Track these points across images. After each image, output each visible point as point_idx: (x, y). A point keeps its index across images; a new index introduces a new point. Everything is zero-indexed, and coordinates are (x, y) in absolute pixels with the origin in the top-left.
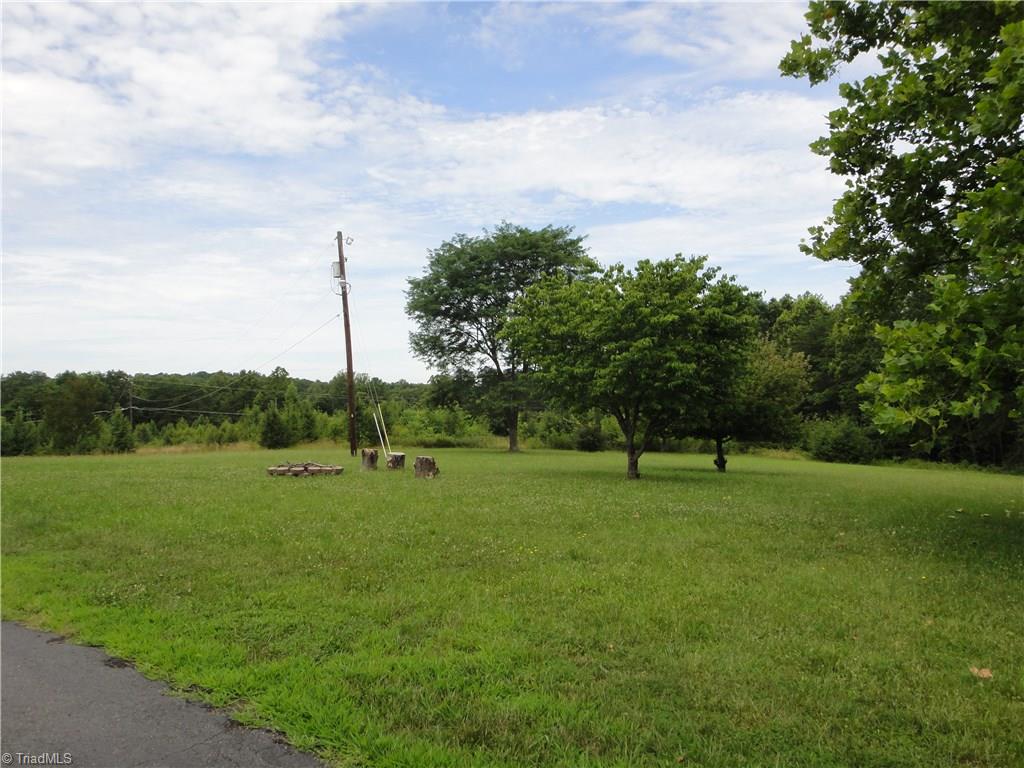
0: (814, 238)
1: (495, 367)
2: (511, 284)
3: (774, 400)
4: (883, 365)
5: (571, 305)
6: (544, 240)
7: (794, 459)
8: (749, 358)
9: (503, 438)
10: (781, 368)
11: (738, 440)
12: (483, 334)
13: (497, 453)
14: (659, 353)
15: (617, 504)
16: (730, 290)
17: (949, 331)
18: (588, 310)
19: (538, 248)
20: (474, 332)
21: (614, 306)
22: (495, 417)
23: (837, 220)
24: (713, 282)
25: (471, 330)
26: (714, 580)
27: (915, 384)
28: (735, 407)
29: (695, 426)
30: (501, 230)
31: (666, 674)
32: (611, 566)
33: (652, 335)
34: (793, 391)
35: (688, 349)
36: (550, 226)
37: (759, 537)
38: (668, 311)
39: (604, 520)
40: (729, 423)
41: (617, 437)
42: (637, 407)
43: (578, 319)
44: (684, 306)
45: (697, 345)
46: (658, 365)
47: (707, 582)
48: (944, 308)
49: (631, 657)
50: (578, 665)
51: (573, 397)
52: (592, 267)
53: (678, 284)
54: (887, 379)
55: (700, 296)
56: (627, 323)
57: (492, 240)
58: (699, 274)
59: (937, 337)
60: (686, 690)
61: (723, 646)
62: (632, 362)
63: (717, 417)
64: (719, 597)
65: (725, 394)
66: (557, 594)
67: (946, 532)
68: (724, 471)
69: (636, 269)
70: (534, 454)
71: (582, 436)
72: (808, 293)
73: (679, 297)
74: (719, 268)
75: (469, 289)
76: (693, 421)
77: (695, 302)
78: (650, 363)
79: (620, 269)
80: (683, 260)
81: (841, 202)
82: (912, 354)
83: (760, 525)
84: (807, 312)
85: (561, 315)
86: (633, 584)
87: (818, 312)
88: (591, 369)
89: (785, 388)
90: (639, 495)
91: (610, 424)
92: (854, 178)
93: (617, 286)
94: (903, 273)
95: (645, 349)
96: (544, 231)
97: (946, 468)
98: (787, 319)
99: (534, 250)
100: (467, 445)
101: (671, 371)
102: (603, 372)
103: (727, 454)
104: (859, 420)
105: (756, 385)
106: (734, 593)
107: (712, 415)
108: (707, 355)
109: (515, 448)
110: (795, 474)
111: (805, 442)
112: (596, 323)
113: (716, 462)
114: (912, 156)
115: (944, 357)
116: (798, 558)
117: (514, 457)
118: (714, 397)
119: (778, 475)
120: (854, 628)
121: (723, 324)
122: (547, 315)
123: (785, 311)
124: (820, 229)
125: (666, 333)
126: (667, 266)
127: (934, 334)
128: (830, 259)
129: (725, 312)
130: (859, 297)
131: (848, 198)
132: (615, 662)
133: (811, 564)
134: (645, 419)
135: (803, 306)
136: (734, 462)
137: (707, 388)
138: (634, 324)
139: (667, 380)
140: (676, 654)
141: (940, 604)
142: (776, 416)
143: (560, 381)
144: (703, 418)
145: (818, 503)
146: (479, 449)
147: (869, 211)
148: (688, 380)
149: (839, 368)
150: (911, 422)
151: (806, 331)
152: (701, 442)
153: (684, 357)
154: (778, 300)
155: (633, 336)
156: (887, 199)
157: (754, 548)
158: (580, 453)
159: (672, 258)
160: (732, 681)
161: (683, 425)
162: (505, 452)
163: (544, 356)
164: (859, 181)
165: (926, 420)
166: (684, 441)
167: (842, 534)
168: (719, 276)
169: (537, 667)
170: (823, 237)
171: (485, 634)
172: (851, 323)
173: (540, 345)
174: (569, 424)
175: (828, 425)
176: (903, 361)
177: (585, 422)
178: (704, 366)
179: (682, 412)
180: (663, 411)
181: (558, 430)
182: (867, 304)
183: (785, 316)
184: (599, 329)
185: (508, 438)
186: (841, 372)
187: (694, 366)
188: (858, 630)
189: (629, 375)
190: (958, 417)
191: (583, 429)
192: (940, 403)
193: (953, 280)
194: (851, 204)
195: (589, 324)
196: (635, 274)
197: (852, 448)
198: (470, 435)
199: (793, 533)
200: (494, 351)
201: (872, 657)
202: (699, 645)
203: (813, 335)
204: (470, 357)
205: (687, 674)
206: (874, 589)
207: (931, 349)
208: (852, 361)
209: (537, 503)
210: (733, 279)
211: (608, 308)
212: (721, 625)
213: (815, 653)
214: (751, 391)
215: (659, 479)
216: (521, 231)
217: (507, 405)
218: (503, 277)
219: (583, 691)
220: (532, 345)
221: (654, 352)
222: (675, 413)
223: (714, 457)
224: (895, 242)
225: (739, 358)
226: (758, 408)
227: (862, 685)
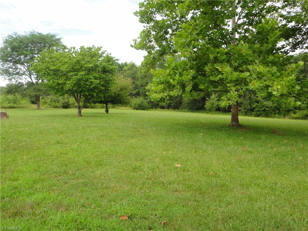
0: (134, 43)
1: (31, 81)
2: (36, 52)
3: (122, 92)
4: (153, 81)
5: (57, 59)
6: (48, 38)
7: (127, 109)
8: (115, 79)
9: (35, 105)
10: (124, 83)
11: (112, 104)
12: (26, 69)
13: (32, 110)
14: (88, 77)
15: (74, 125)
16: (110, 58)
17: (170, 72)
18: (63, 61)
19: (45, 40)
20: (22, 68)
21: (72, 60)
22: (31, 97)
23: (141, 38)
24: (104, 55)
25: (21, 68)
26: (104, 146)
27: (161, 87)
28: (111, 94)
29: (99, 100)
30: (31, 32)
31: (89, 179)
32: (71, 145)
33: (85, 71)
34: (128, 89)
35: (97, 76)
36: (50, 33)
37: (118, 133)
38: (90, 63)
39: (69, 130)
40: (109, 99)
41: (75, 104)
42: (81, 94)
43: (60, 64)
44: (95, 62)
45: (99, 74)
46: (87, 80)
47: (103, 147)
48: (169, 65)
49: (77, 175)
50: (58, 180)
51: (59, 90)
52: (65, 48)
53: (93, 54)
54: (154, 85)
55: (100, 59)
56: (77, 67)
57: (28, 36)
58: (100, 52)
59: (167, 73)
60: (96, 184)
61: (107, 167)
62: (79, 79)
63: (106, 97)
64: (106, 152)
65: (108, 90)
66: (52, 156)
67: (167, 128)
68: (108, 113)
69: (80, 49)
70: (46, 110)
71: (63, 104)
72: (132, 62)
73: (94, 59)
74: (106, 51)
75: (19, 53)
76: (99, 98)
77: (99, 61)
78: (84, 79)
79: (74, 48)
80: (95, 47)
81: (142, 32)
82: (160, 78)
83: (119, 129)
84: (131, 67)
85: (54, 63)
86: (78, 150)
87: (134, 67)
88: (65, 81)
89: (125, 89)
90: (81, 122)
91: (72, 100)
92: (146, 25)
93: (73, 54)
94: (158, 55)
95: (83, 75)
96: (48, 35)
97: (166, 111)
98: (126, 69)
99: (44, 40)
100: (21, 107)
101: (91, 82)
102: (69, 82)
103: (109, 108)
104: (145, 98)
105: (117, 87)
106: (111, 150)
107: (104, 97)
108: (103, 78)
109: (39, 108)
110: (128, 114)
111: (131, 105)
112: (66, 66)
113: (105, 111)
114: (161, 21)
115: (169, 79)
116: (129, 138)
117: (39, 111)
118: (105, 91)
119: (123, 114)
120: (145, 157)
121: (107, 68)
122: (48, 62)
123: (125, 66)
124: (136, 40)
125: (90, 70)
126: (90, 49)
127: (166, 73)
128: (139, 49)
129: (108, 65)
130: (146, 62)
131: (144, 31)
132: (71, 177)
133: (133, 139)
134: (83, 98)
135: (130, 65)
136: (111, 111)
137: (102, 88)
138: (79, 67)
139: (90, 85)
140: (93, 172)
141: (167, 147)
142: (123, 97)
143: (54, 85)
144: (101, 97)
145: (134, 121)
146: (26, 109)
147: (149, 36)
148: (97, 85)
149: (140, 83)
150: (160, 97)
151: (131, 73)
152: (101, 105)
153: (96, 78)
154: (123, 63)
155: (79, 71)
156: (154, 33)
157: (117, 136)
158: (62, 109)
159: (91, 46)
160: (110, 178)
161: (95, 100)
162: (36, 110)
163: (48, 76)
164: (147, 26)
165: (164, 97)
166: (96, 105)
167: (141, 130)
168: (106, 53)
169: (43, 183)
170: (137, 43)
171: (22, 174)
172: (144, 69)
173: (46, 73)
174: (59, 100)
175: (137, 99)
176: (158, 80)
177: (64, 99)
178: (102, 81)
179: (95, 95)
180: (89, 95)
181: (55, 102)
182: (148, 64)
183: (125, 68)
184: (67, 68)
185: (37, 105)
186: (140, 85)
187: (98, 81)
188: (146, 157)
189: (78, 83)
190: (172, 96)
191: (64, 102)
192: (167, 92)
193: (171, 57)
194: (145, 33)
195: (64, 66)
196: (79, 51)
197: (143, 106)
198: (22, 104)
199: (128, 131)
200: (30, 75)
201: (150, 165)
202: (100, 168)
203: (133, 74)
204: (21, 77)
205: (96, 178)
206: (150, 145)
207: (165, 77)
208: (143, 82)
209: (46, 126)
210: (110, 54)
211: (70, 61)
212: (107, 161)
213: (134, 166)
214: (116, 89)
215: (88, 116)
216: (39, 34)
217: (36, 94)
218: (33, 49)
219: (60, 189)
220: (43, 72)
221: (86, 76)
222: (93, 96)
223: (105, 109)
224: (156, 46)
225: (112, 79)
226: (118, 94)
227: (148, 174)
